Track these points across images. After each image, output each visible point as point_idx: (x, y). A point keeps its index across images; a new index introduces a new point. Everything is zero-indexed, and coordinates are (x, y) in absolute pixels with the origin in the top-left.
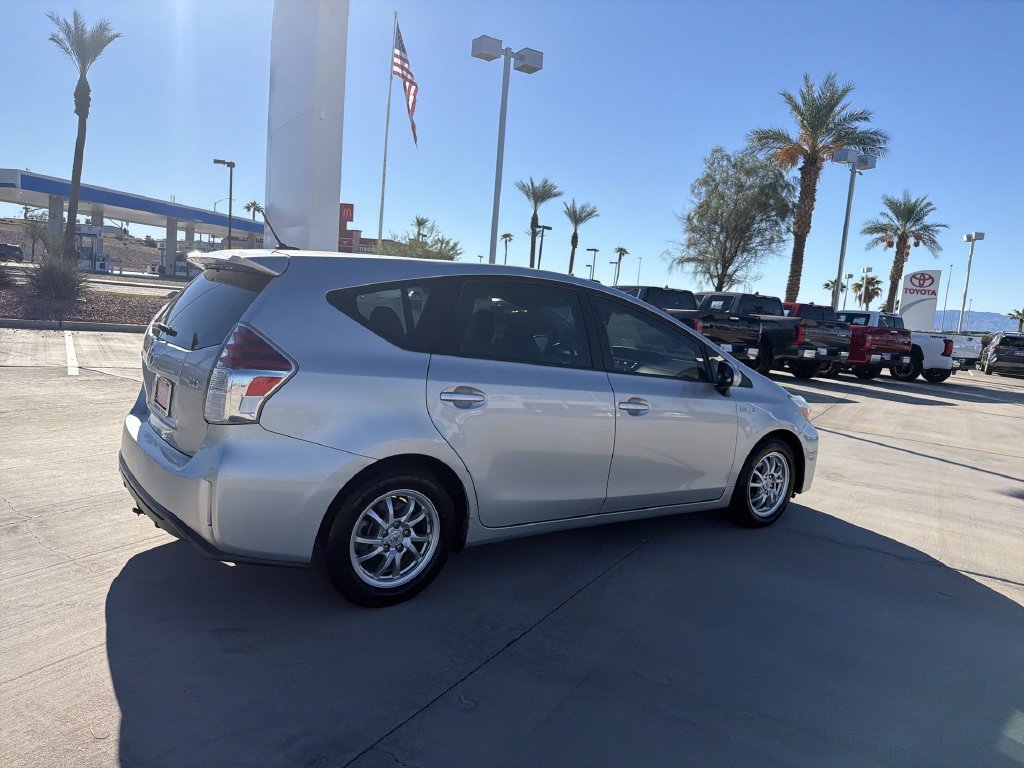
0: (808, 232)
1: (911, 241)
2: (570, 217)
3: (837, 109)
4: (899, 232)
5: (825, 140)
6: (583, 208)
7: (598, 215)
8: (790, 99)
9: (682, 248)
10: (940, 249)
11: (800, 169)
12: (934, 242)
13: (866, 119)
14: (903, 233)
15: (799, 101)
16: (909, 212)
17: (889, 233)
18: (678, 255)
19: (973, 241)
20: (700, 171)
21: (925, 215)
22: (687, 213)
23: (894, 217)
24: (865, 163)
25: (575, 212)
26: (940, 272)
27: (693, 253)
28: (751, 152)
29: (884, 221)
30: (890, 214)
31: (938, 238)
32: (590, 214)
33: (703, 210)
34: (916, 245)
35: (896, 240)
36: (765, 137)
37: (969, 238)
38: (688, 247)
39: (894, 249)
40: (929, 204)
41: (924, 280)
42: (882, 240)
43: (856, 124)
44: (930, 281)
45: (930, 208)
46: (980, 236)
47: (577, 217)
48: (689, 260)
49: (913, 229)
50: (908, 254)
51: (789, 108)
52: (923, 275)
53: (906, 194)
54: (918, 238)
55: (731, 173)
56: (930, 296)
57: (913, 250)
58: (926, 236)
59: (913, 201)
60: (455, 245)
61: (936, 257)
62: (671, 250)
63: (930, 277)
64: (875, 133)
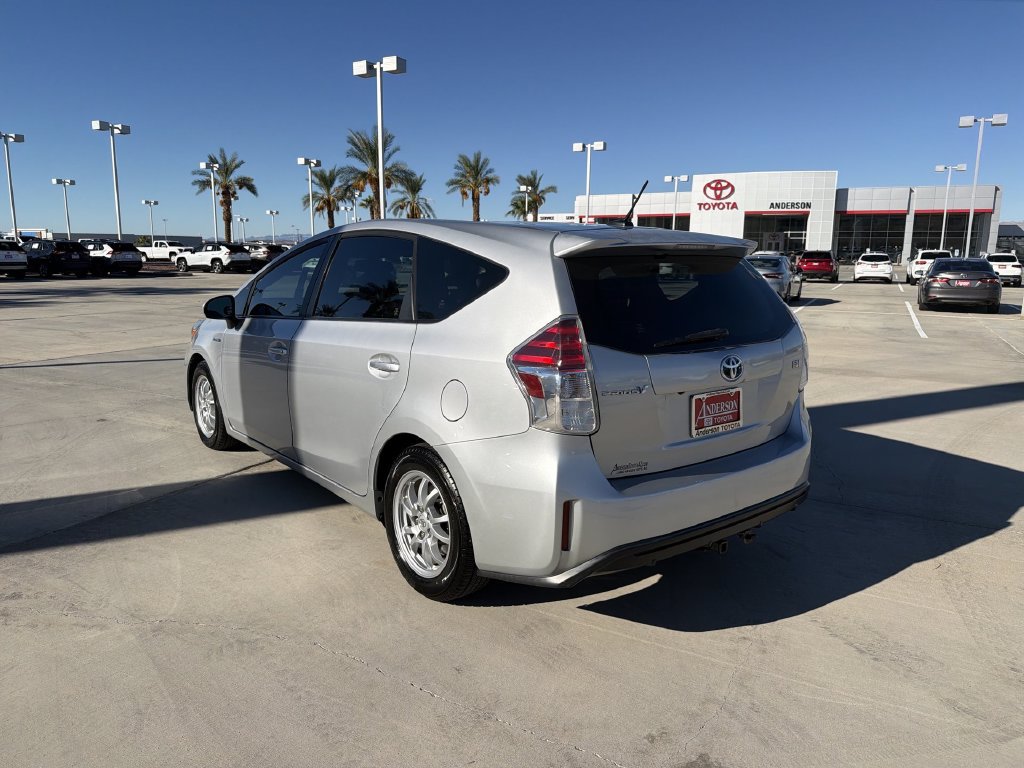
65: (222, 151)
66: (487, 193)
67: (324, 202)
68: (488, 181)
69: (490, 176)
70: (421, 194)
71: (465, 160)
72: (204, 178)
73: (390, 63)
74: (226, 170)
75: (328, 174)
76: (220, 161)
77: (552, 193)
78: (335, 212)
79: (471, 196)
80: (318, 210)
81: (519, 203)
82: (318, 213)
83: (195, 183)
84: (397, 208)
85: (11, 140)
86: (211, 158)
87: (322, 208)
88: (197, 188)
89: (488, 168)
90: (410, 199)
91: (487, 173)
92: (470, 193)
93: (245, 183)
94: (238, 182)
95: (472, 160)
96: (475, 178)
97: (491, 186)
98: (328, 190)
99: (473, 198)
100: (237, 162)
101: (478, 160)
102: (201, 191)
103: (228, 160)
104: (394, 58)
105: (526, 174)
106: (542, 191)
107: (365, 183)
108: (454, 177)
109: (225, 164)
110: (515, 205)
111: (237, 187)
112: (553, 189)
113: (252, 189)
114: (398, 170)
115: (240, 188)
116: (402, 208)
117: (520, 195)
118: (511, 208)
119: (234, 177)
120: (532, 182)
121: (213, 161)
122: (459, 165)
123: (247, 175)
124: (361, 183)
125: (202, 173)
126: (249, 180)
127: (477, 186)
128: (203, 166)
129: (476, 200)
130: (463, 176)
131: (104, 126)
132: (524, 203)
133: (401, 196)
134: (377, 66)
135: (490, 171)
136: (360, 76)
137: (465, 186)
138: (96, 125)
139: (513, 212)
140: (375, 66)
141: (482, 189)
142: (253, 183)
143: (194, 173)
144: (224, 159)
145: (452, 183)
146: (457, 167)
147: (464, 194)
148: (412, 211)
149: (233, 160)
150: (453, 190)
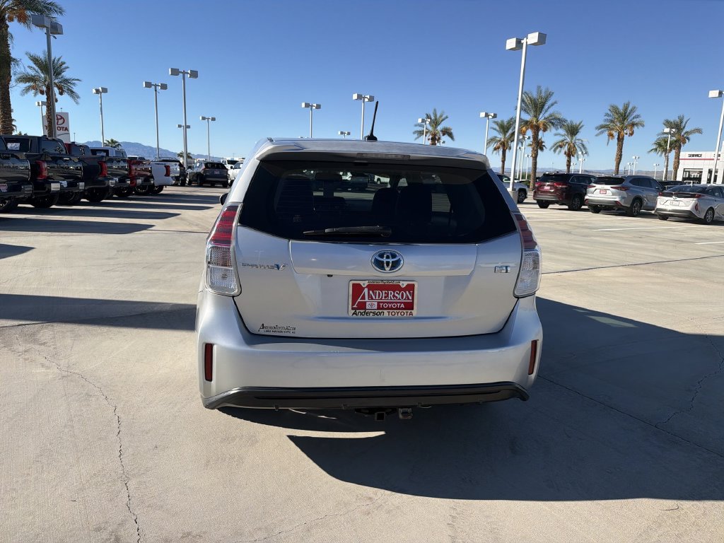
1: (56, 90)
4: (46, 83)
10: (78, 97)
12: (72, 92)
14: (49, 83)
17: (37, 83)
19: (101, 93)
21: (62, 71)
23: (39, 71)
24: (55, 29)
26: (69, 115)
29: (32, 73)
30: (37, 68)
31: (76, 89)
34: (61, 94)
35: (44, 89)
37: (98, 91)
39: (45, 96)
40: (64, 63)
42: (33, 88)
45: (64, 66)
46: (105, 90)
49: (56, 81)
50: (56, 100)
54: (60, 88)
56: (64, 132)
57: (58, 97)
58: (66, 87)
59: (52, 59)
63: (62, 118)
65: (435, 110)
66: (631, 134)
67: (501, 144)
68: (633, 125)
69: (636, 120)
70: (578, 136)
71: (615, 109)
72: (420, 129)
73: (533, 38)
74: (435, 123)
75: (505, 123)
76: (433, 118)
77: (697, 134)
78: (507, 151)
79: (616, 137)
80: (495, 149)
81: (663, 143)
82: (495, 152)
83: (414, 133)
84: (557, 147)
85: (314, 108)
86: (427, 115)
87: (499, 148)
88: (416, 135)
89: (635, 114)
90: (569, 140)
91: (633, 118)
92: (616, 134)
93: (447, 132)
94: (442, 131)
95: (621, 108)
96: (622, 122)
97: (635, 129)
98: (505, 135)
99: (618, 139)
100: (443, 117)
101: (626, 109)
102: (418, 137)
103: (438, 116)
104: (537, 34)
105: (673, 118)
106: (687, 133)
107: (527, 129)
108: (603, 123)
109: (436, 119)
110: (659, 145)
111: (441, 135)
112: (699, 131)
113: (451, 135)
114: (555, 119)
115: (444, 135)
116: (561, 147)
117: (665, 136)
118: (655, 147)
119: (439, 128)
120: (678, 126)
121: (428, 117)
122: (609, 113)
123: (448, 126)
124: (524, 129)
125: (420, 126)
126: (450, 129)
127: (623, 129)
128: (420, 121)
129: (620, 140)
130: (612, 121)
131: (360, 97)
132: (666, 142)
133: (562, 138)
134: (524, 41)
135: (638, 116)
136: (510, 49)
137: (613, 129)
138: (355, 96)
139: (656, 149)
140: (522, 41)
141: (628, 131)
142: (452, 131)
143: (416, 125)
144: (435, 116)
145: (602, 127)
146: (607, 115)
147: (611, 135)
148: (569, 149)
149: (441, 116)
150: (602, 132)
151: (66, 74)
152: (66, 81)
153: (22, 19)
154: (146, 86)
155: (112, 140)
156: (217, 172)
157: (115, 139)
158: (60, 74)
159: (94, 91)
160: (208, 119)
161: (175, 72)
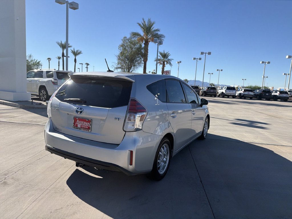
0: (147, 61)
1: (166, 63)
2: (73, 54)
3: (152, 28)
4: (163, 61)
5: (149, 37)
6: (77, 51)
7: (82, 53)
8: (140, 25)
9: (116, 64)
10: (172, 65)
11: (144, 44)
13: (159, 31)
14: (164, 61)
15: (142, 25)
16: (165, 56)
17: (161, 61)
18: (116, 66)
19: (179, 63)
20: (121, 43)
21: (168, 57)
22: (118, 55)
23: (162, 57)
24: (160, 43)
25: (74, 52)
26: (170, 71)
27: (119, 66)
28: (131, 38)
29: (159, 58)
30: (161, 56)
31: (172, 62)
32: (80, 53)
33: (122, 54)
34: (167, 64)
35: (162, 63)
36: (135, 34)
37: (178, 62)
38: (118, 64)
39: (162, 65)
40: (169, 54)
41: (167, 73)
42: (159, 63)
43: (157, 32)
44: (168, 73)
45: (169, 55)
46: (180, 62)
47: (76, 54)
48: (119, 68)
49: (166, 60)
50: (165, 66)
51: (139, 27)
52: (167, 71)
53: (164, 51)
54: (167, 62)
55: (129, 44)
57: (166, 65)
58: (169, 62)
59: (165, 53)
60: (39, 62)
61: (171, 67)
62: (114, 65)
63: (168, 72)
64: (162, 35)
85: (266, 63)
138: (287, 57)
151: (169, 58)
152: (169, 60)
153: (152, 41)
154: (194, 59)
155: (186, 80)
156: (212, 91)
157: (187, 79)
158: (167, 57)
159: (177, 62)
160: (219, 70)
161: (202, 53)
